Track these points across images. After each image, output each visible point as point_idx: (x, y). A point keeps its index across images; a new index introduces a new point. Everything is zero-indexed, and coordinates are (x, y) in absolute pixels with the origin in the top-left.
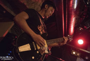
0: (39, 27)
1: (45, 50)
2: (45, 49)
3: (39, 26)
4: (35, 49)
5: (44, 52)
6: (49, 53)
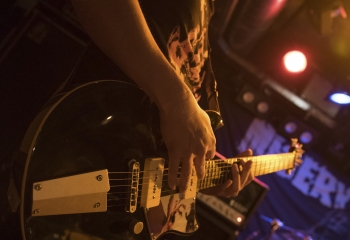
0: (175, 39)
1: (177, 215)
2: (181, 209)
4: (133, 209)
5: (169, 227)
6: (190, 231)
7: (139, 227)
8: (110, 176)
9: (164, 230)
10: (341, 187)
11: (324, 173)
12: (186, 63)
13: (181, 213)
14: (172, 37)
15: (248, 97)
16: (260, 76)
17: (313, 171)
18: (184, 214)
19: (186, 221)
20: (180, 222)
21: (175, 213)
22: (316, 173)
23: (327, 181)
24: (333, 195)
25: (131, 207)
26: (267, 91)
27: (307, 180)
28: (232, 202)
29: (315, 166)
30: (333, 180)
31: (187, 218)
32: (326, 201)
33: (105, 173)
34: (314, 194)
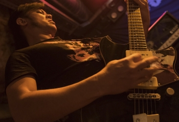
0: (74, 57)
1: (163, 63)
2: (160, 60)
3: (71, 56)
4: (158, 96)
5: (171, 68)
6: (174, 52)
7: (170, 91)
8: (137, 113)
9: (173, 71)
12: (87, 51)
13: (162, 60)
14: (73, 59)
15: (114, 16)
16: (104, 8)
18: (163, 58)
19: (168, 56)
20: (168, 61)
21: (162, 64)
25: (157, 98)
26: (112, 5)
28: (171, 32)
31: (165, 56)
33: (135, 117)
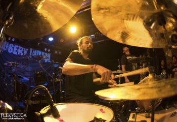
10: (25, 49)
11: (20, 47)
17: (17, 48)
22: (18, 48)
23: (21, 49)
24: (23, 52)
27: (16, 51)
29: (17, 46)
30: (22, 48)
32: (22, 54)
34: (19, 54)
